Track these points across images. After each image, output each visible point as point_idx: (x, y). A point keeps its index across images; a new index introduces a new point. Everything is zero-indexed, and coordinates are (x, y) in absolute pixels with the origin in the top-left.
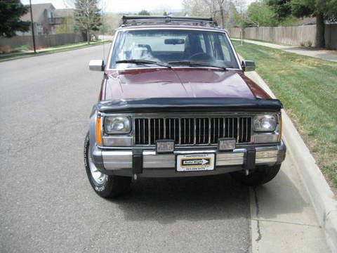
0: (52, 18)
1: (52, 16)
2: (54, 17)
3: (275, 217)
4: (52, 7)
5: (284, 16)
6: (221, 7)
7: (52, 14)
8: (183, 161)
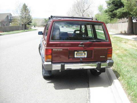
0: (11, 19)
1: (10, 18)
2: (12, 19)
4: (11, 15)
7: (10, 17)
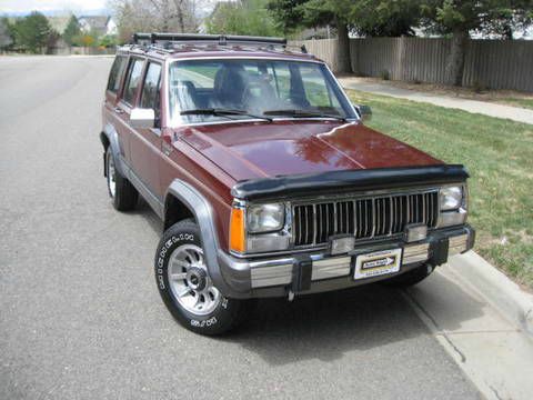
3: (459, 327)
5: (294, 26)
6: (179, 10)
8: (363, 263)
